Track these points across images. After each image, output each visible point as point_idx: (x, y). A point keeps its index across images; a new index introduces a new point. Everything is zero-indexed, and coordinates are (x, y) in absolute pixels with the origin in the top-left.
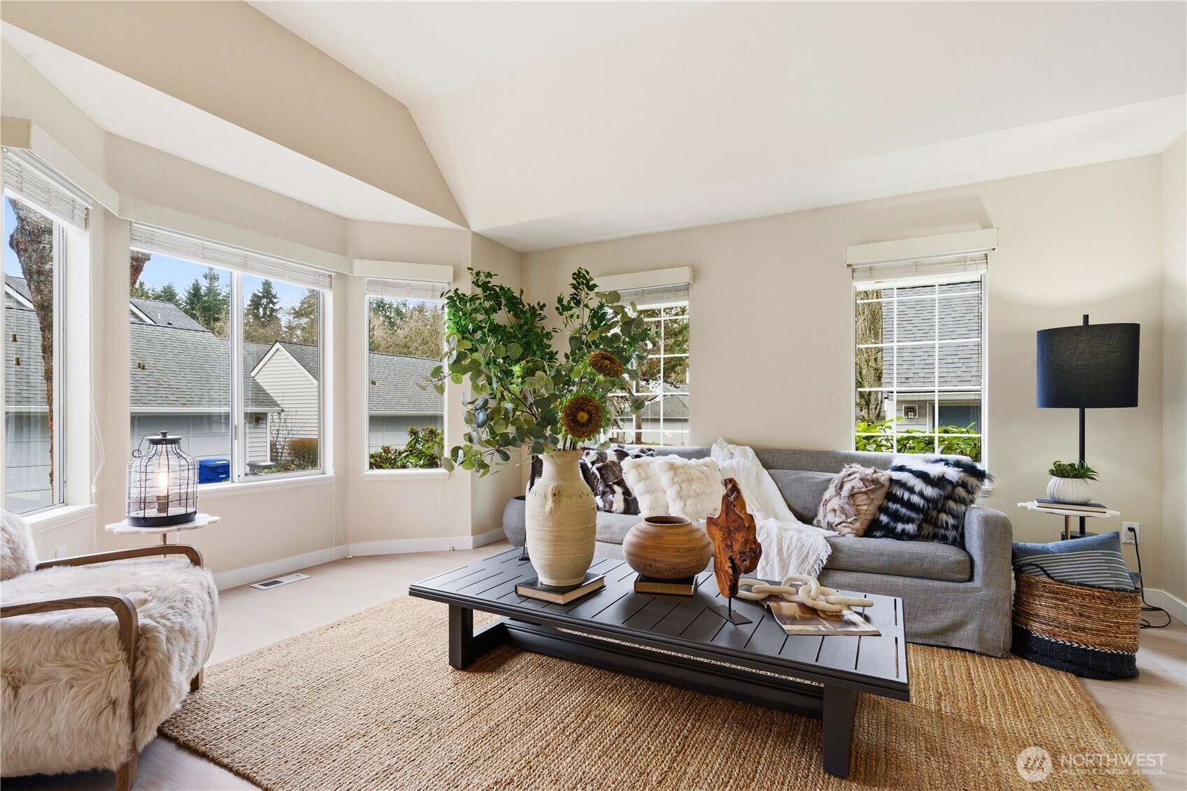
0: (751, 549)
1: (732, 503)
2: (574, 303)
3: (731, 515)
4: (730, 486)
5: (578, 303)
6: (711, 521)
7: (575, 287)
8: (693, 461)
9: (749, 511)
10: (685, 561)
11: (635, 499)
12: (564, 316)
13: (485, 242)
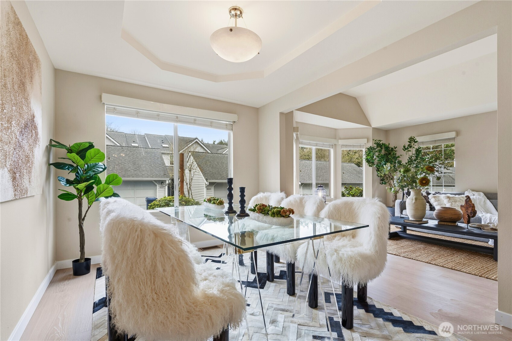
0: (473, 212)
1: (468, 201)
2: (410, 147)
3: (468, 204)
4: (467, 197)
5: (411, 147)
6: (462, 206)
7: (409, 142)
8: (457, 196)
9: (473, 203)
10: (454, 217)
11: (434, 207)
12: (406, 151)
13: (377, 130)
